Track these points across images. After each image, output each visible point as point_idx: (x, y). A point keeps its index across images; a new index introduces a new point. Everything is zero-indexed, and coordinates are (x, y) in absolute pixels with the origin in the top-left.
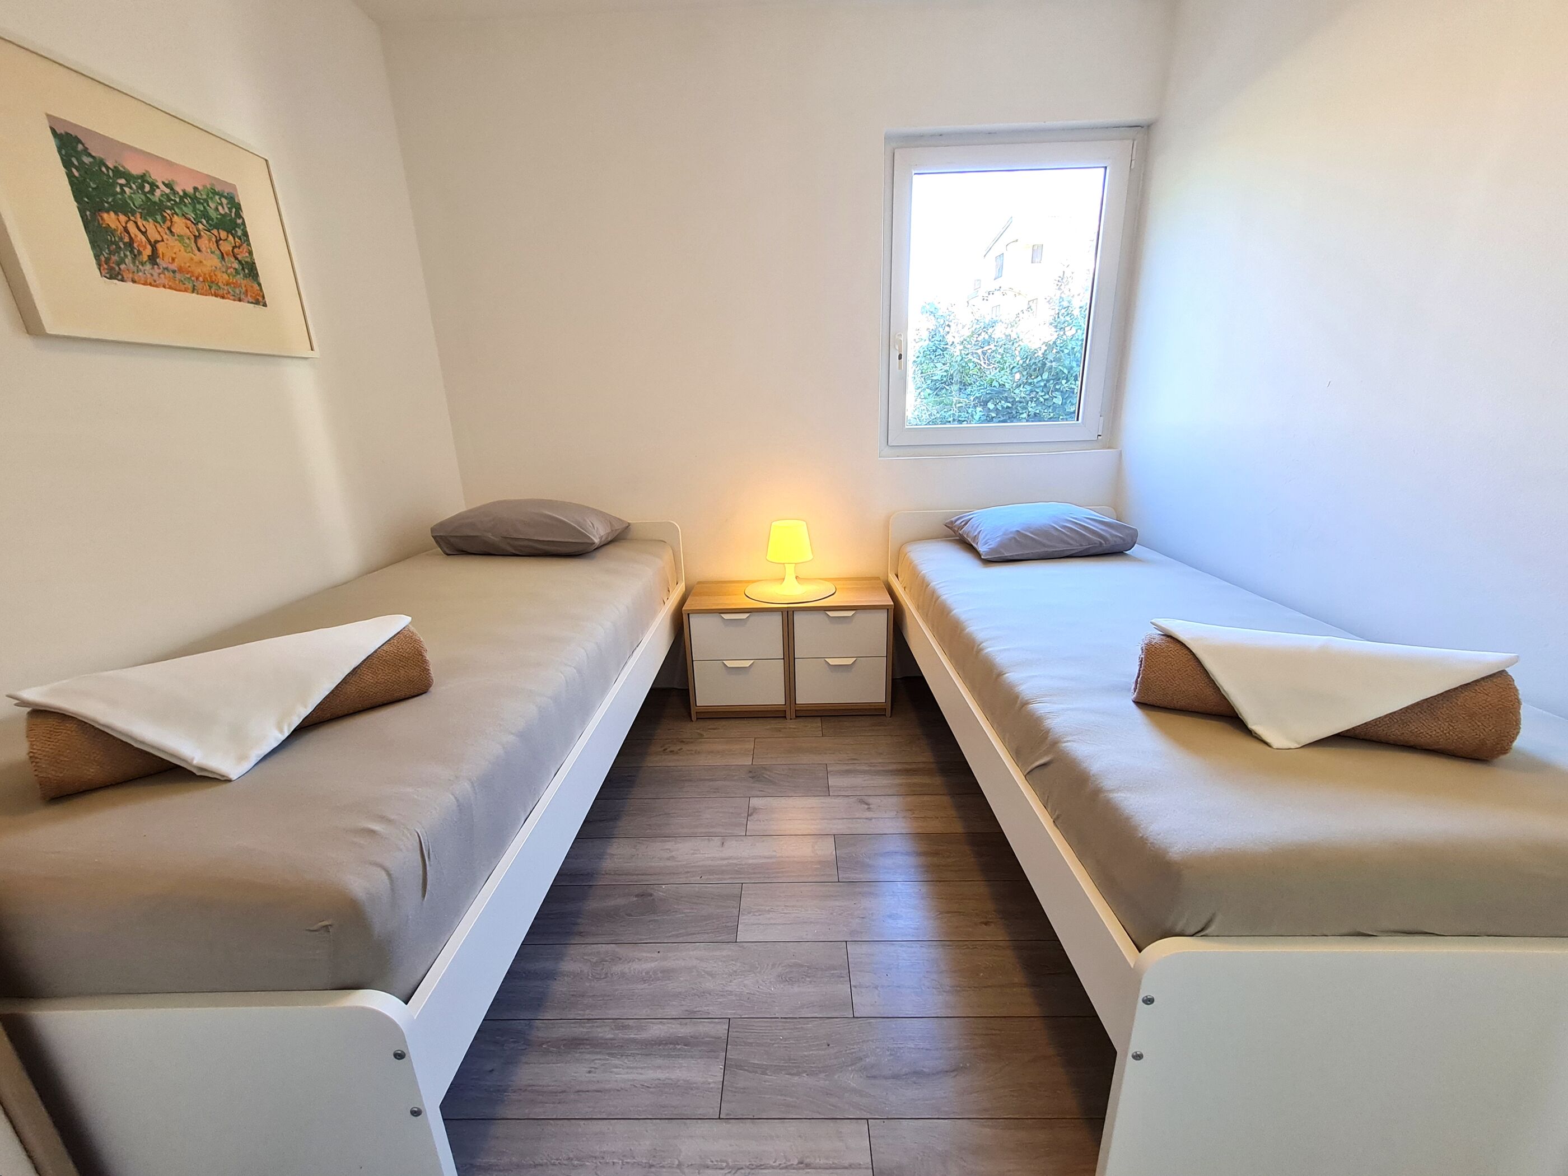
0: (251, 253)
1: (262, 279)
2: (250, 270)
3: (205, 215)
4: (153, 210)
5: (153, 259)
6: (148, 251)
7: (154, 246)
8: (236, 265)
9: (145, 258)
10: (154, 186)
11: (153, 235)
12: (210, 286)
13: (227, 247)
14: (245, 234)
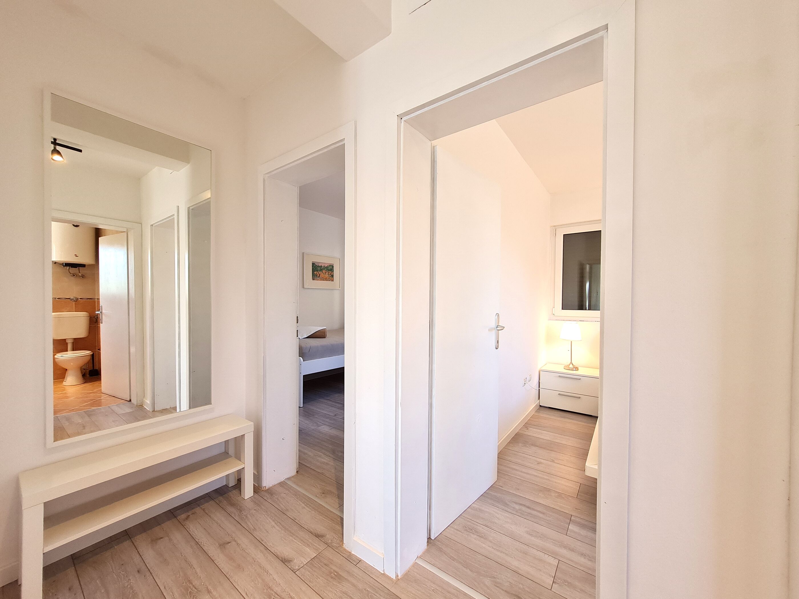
0: (333, 273)
1: (334, 277)
2: (333, 276)
3: (328, 269)
4: (321, 270)
5: (319, 277)
6: (319, 276)
7: (320, 275)
8: (331, 276)
9: (318, 277)
10: (322, 267)
11: (320, 273)
12: (326, 279)
13: (330, 273)
14: (333, 271)
